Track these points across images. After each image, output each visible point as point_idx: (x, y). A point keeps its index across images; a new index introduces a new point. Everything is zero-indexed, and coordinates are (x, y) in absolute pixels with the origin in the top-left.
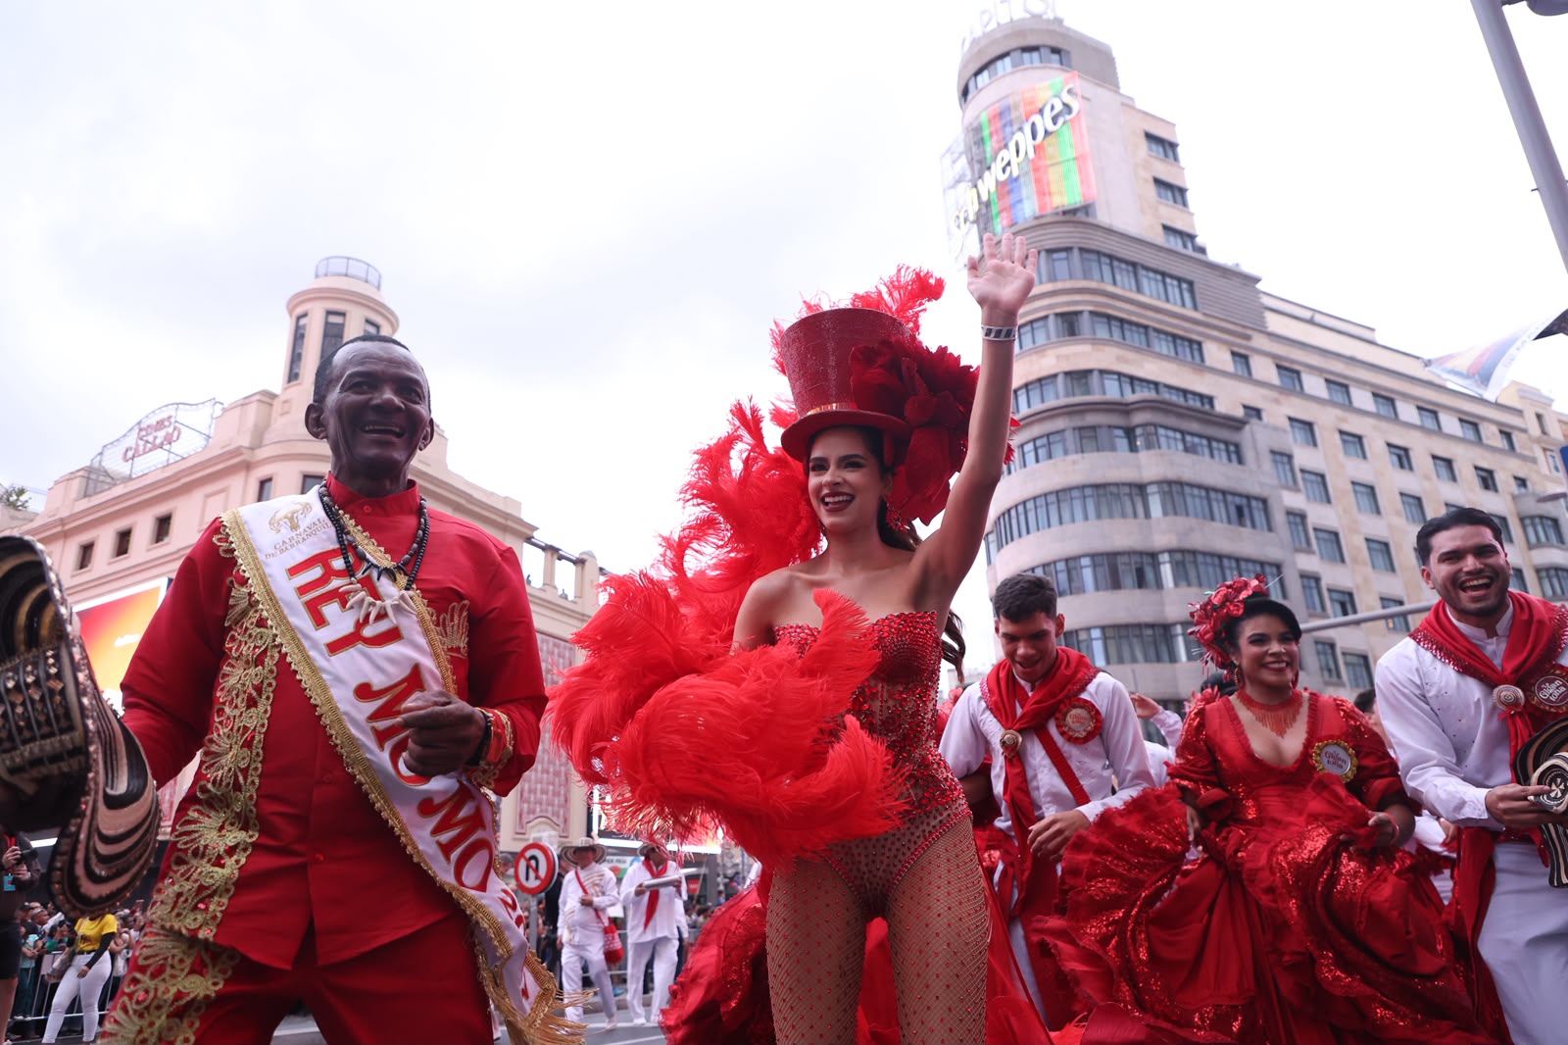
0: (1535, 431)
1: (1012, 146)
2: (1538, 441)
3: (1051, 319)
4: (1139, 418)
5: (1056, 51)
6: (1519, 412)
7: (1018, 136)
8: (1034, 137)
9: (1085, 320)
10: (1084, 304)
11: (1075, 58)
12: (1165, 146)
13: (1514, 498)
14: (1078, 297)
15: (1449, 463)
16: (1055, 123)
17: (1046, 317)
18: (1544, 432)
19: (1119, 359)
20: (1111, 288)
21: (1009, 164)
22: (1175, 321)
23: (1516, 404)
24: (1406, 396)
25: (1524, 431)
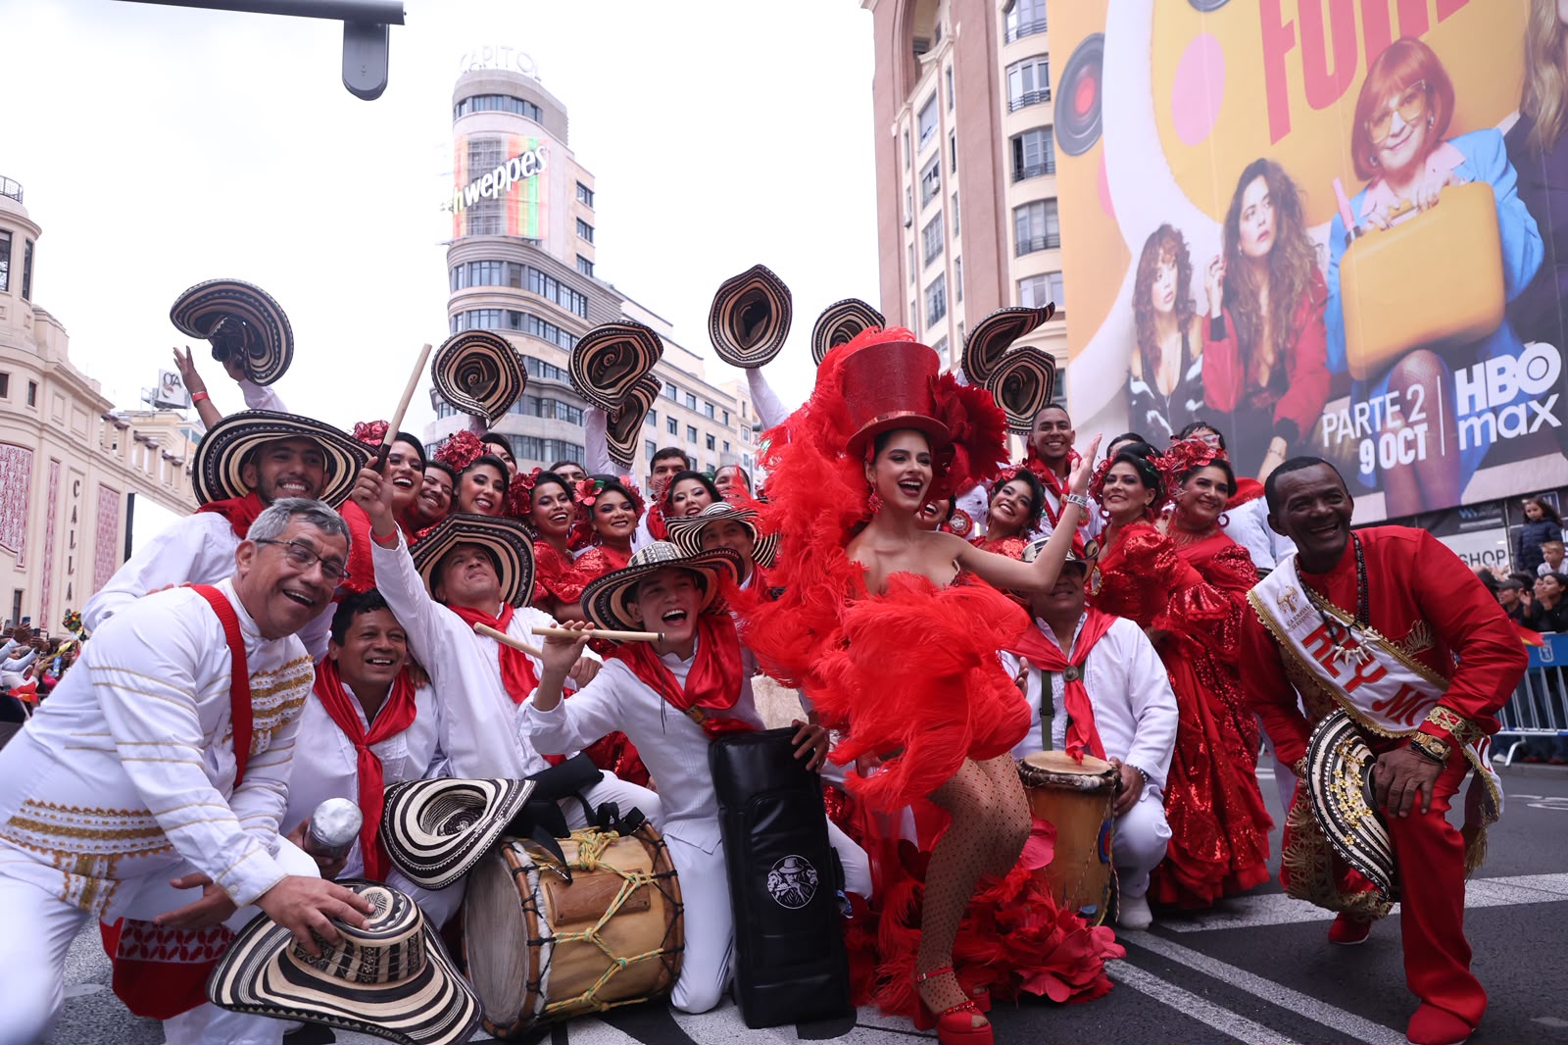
0: (740, 415)
1: (496, 173)
2: (740, 420)
3: (504, 312)
4: (547, 394)
5: (534, 107)
6: (734, 400)
7: (501, 168)
8: (513, 175)
9: (525, 319)
10: (525, 307)
11: (546, 116)
12: (587, 193)
13: (721, 455)
14: (523, 303)
15: (695, 430)
16: (528, 171)
17: (500, 310)
18: (744, 415)
19: (542, 351)
20: (543, 300)
21: (491, 186)
22: (574, 326)
23: (733, 394)
24: (683, 387)
25: (735, 413)
